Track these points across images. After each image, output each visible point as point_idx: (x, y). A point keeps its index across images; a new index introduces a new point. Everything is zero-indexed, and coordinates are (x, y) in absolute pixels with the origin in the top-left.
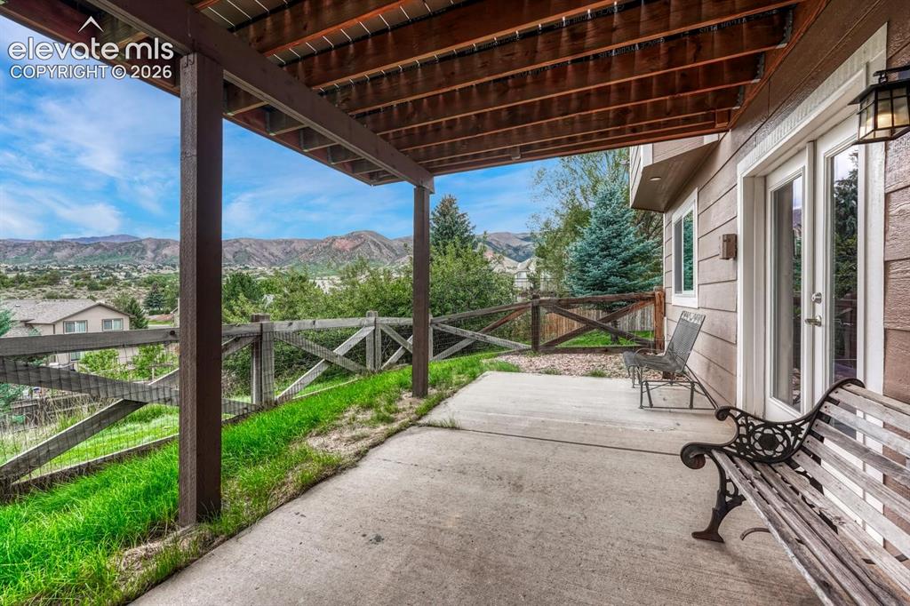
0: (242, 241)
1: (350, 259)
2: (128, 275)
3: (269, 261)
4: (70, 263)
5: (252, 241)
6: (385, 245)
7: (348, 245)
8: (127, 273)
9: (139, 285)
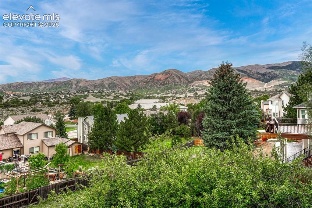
0: (112, 78)
1: (164, 85)
2: (65, 97)
3: (125, 87)
4: (44, 91)
5: (117, 78)
6: (182, 76)
7: (163, 77)
8: (65, 95)
9: (68, 103)
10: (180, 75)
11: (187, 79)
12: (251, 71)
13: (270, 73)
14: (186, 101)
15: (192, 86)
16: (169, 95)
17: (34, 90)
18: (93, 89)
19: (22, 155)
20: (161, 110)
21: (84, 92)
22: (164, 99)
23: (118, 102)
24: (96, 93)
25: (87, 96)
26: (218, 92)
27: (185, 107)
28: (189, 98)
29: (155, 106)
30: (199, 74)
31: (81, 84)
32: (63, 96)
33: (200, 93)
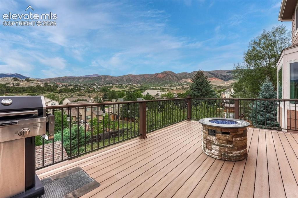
0: (129, 76)
1: (162, 81)
2: (97, 87)
3: (137, 82)
4: (83, 83)
5: (132, 75)
6: (175, 76)
7: (162, 76)
8: (97, 86)
9: (100, 91)
10: (173, 75)
11: (177, 78)
12: (217, 74)
13: (229, 75)
14: (177, 92)
15: (181, 82)
16: (166, 88)
17: (76, 82)
18: (115, 82)
19: (81, 120)
20: (162, 96)
21: (109, 84)
22: (163, 90)
23: (133, 91)
24: (117, 85)
25: (112, 87)
27: (176, 95)
28: (179, 90)
29: (158, 94)
30: (185, 75)
31: (107, 79)
32: (96, 86)
33: (185, 87)
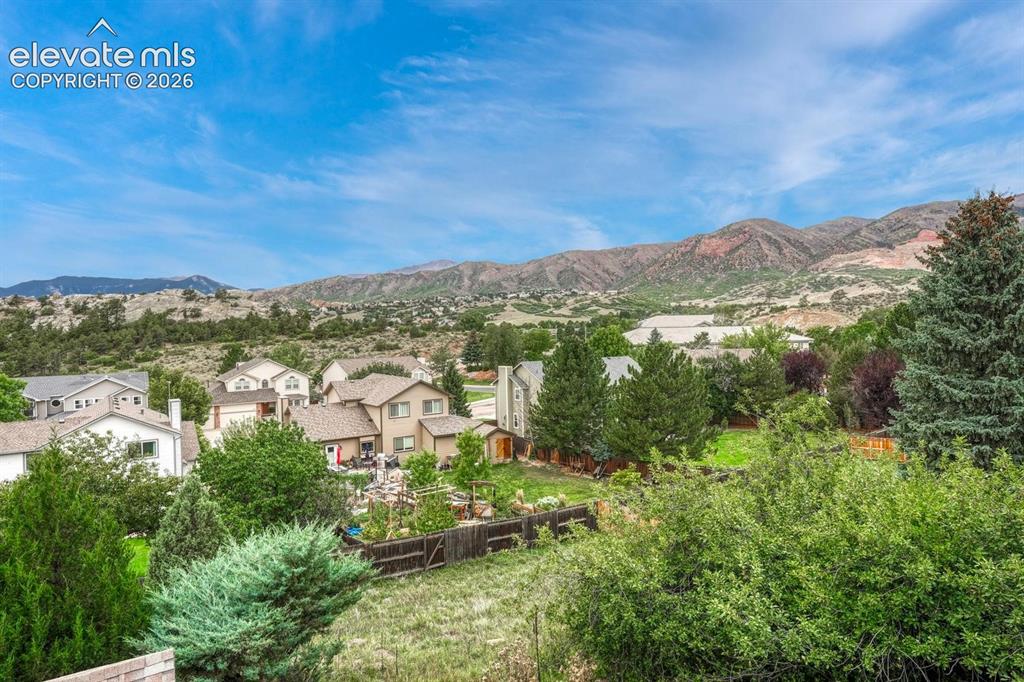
0: (568, 256)
1: (724, 270)
2: (446, 311)
3: (604, 281)
4: (395, 298)
5: (581, 255)
6: (789, 241)
7: (721, 247)
8: (445, 307)
9: (456, 328)
10: (779, 236)
11: (805, 250)
14: (806, 320)
15: (824, 271)
16: (744, 302)
17: (371, 295)
18: (515, 289)
19: (379, 455)
20: (728, 346)
21: (491, 296)
22: (729, 314)
23: (589, 325)
24: (523, 299)
25: (501, 308)
26: (959, 289)
27: (803, 338)
28: (815, 310)
29: (705, 335)
30: (847, 231)
31: (483, 277)
32: (441, 309)
33: (853, 292)
